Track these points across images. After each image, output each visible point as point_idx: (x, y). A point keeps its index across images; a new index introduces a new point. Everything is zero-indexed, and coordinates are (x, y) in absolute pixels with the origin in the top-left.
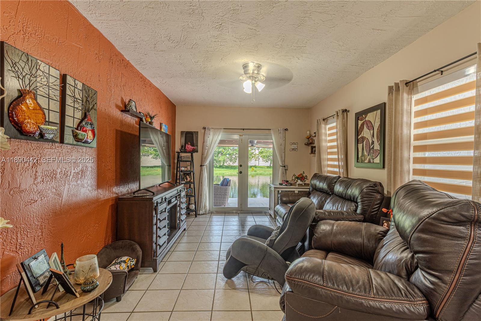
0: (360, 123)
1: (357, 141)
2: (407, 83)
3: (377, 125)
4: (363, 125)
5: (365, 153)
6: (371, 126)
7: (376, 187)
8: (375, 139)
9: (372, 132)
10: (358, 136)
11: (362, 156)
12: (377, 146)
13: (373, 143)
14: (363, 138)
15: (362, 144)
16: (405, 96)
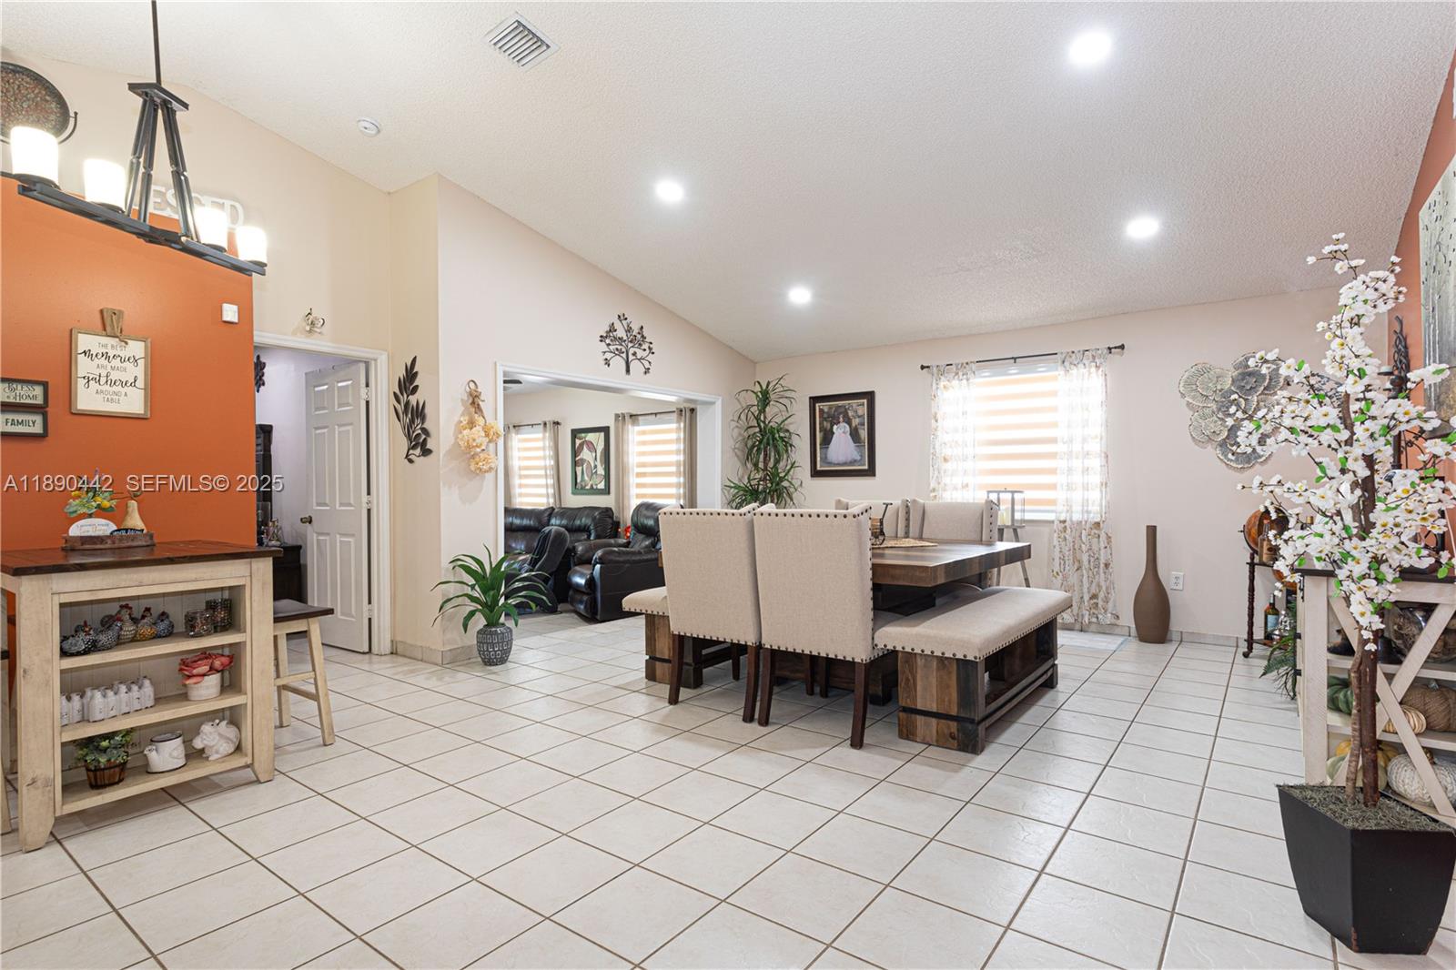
0: (578, 442)
1: (575, 464)
2: (631, 416)
3: (600, 447)
4: (581, 445)
5: (586, 478)
6: (592, 447)
7: (607, 512)
8: (598, 463)
9: (594, 455)
10: (576, 457)
11: (582, 481)
12: (601, 471)
13: (596, 467)
14: (583, 461)
15: (580, 468)
16: (630, 426)
